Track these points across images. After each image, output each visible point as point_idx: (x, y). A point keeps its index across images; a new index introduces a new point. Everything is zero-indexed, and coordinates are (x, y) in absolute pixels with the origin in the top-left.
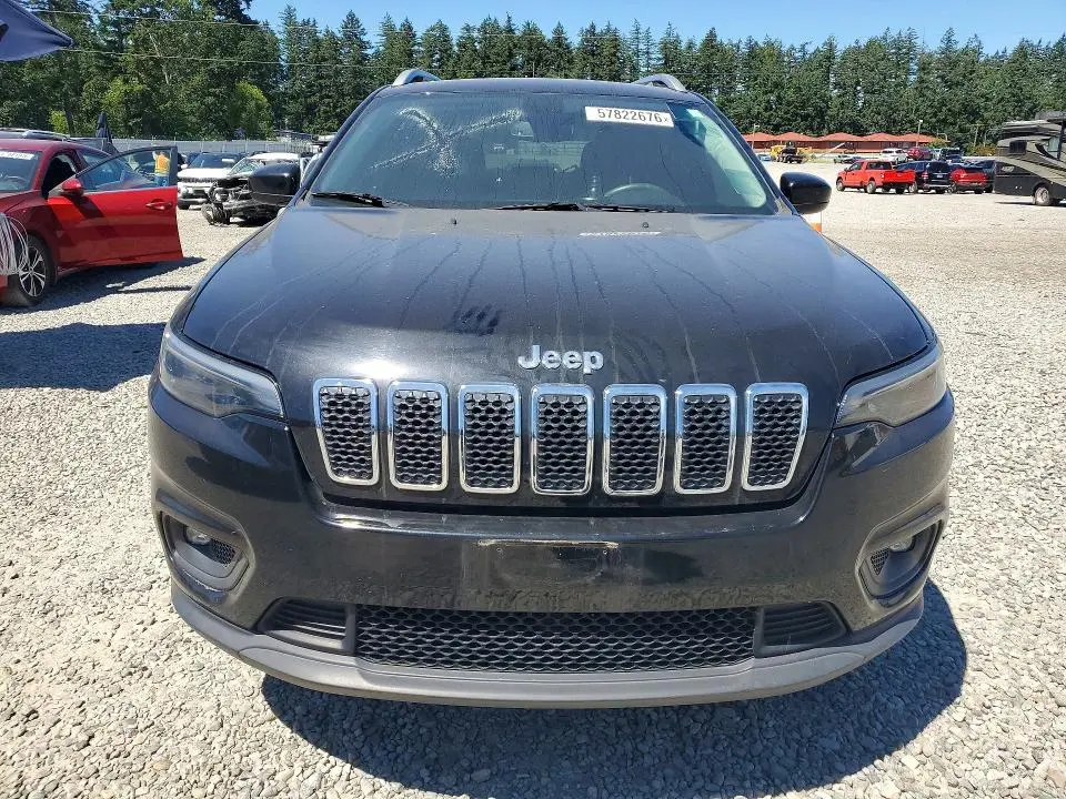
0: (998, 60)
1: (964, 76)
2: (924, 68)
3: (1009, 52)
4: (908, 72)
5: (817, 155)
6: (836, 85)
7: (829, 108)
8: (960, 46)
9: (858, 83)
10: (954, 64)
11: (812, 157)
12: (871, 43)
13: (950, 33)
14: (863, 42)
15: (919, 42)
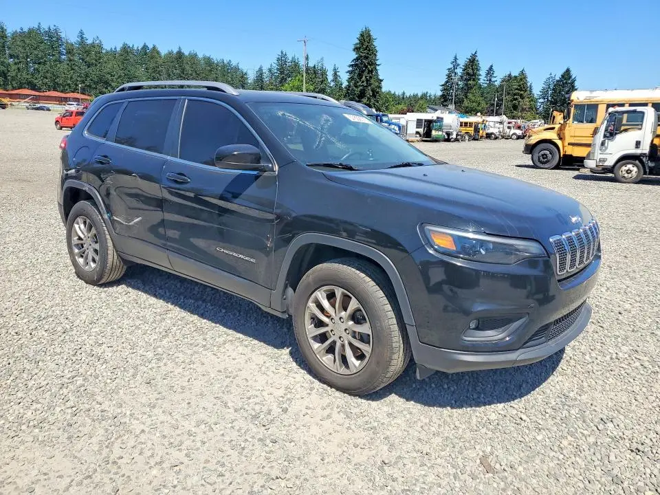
0: (113, 53)
1: (96, 61)
2: (70, 52)
3: (118, 49)
4: (60, 53)
5: (13, 103)
6: (11, 56)
7: (9, 71)
8: (89, 42)
9: (27, 57)
10: (88, 53)
11: (11, 104)
12: (31, 31)
13: (81, 33)
14: (26, 30)
15: (63, 35)
